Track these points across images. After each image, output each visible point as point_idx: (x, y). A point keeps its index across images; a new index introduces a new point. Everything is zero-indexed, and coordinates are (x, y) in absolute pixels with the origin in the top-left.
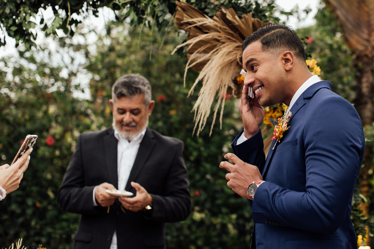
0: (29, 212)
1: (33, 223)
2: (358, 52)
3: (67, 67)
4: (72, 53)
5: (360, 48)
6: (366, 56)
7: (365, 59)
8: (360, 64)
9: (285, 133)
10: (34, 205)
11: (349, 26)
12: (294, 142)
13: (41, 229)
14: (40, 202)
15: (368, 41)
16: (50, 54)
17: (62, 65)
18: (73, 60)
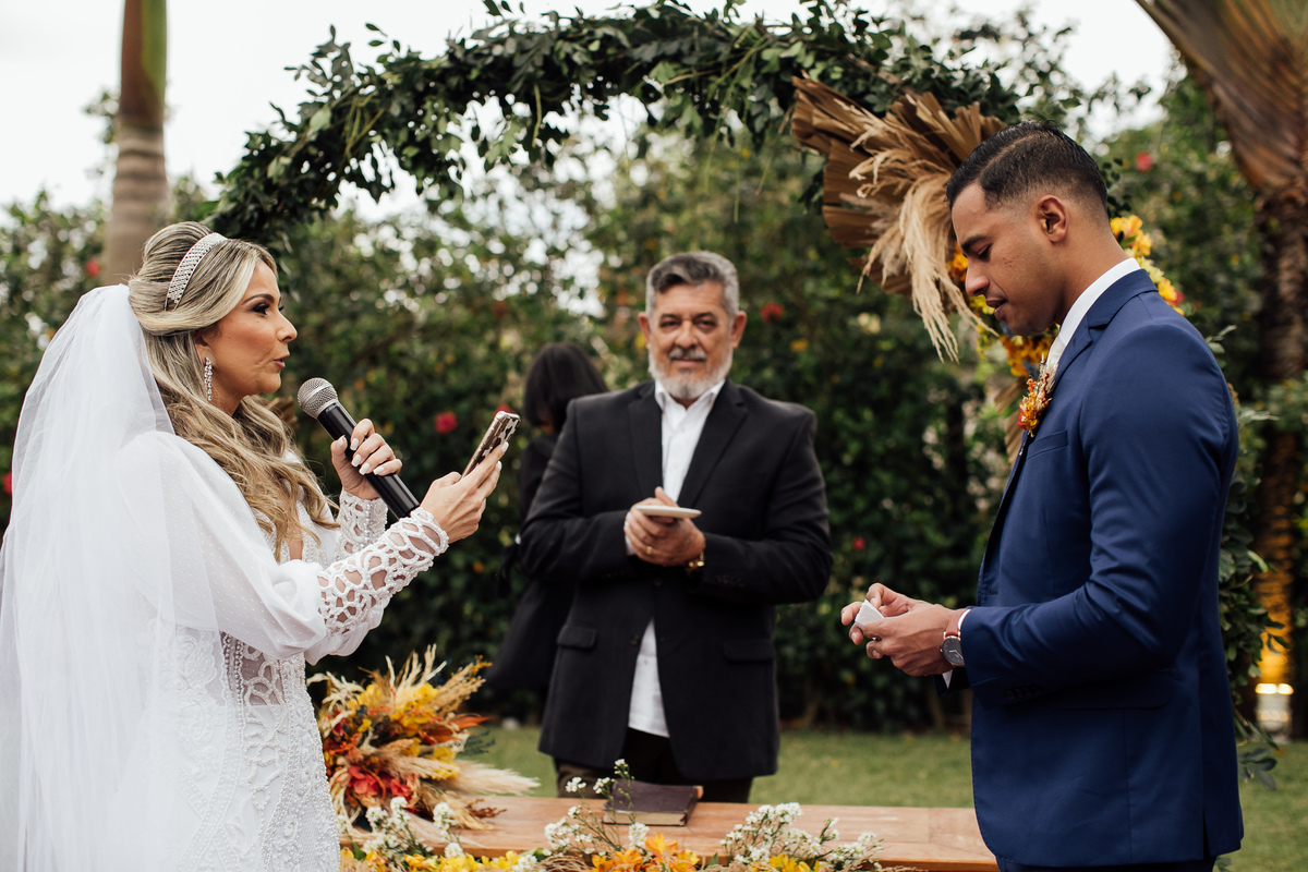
0: (458, 583)
1: (468, 610)
2: (1269, 192)
3: (541, 237)
4: (555, 205)
5: (1275, 180)
6: (1292, 200)
7: (1289, 210)
8: (1274, 223)
10: (468, 568)
11: (1248, 125)
12: (1061, 438)
13: (487, 624)
14: (484, 561)
15: (1297, 163)
16: (501, 204)
17: (531, 232)
18: (556, 215)
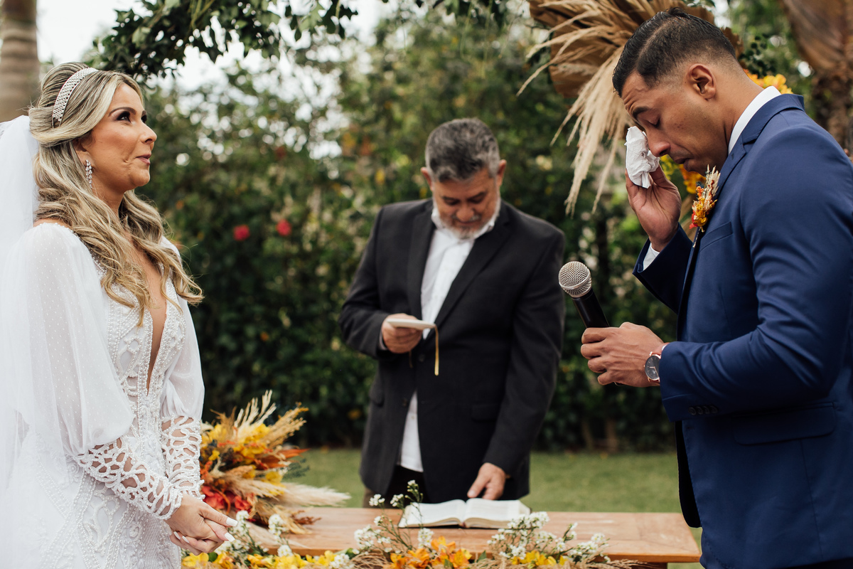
0: (250, 348)
1: (256, 367)
2: (821, 73)
3: (308, 101)
4: (317, 75)
5: (826, 64)
6: (837, 78)
7: (836, 85)
8: (828, 94)
9: (710, 214)
10: (258, 337)
11: (807, 25)
12: (727, 229)
13: (270, 377)
14: (269, 331)
15: (841, 52)
16: (280, 79)
17: (300, 97)
18: (319, 88)
